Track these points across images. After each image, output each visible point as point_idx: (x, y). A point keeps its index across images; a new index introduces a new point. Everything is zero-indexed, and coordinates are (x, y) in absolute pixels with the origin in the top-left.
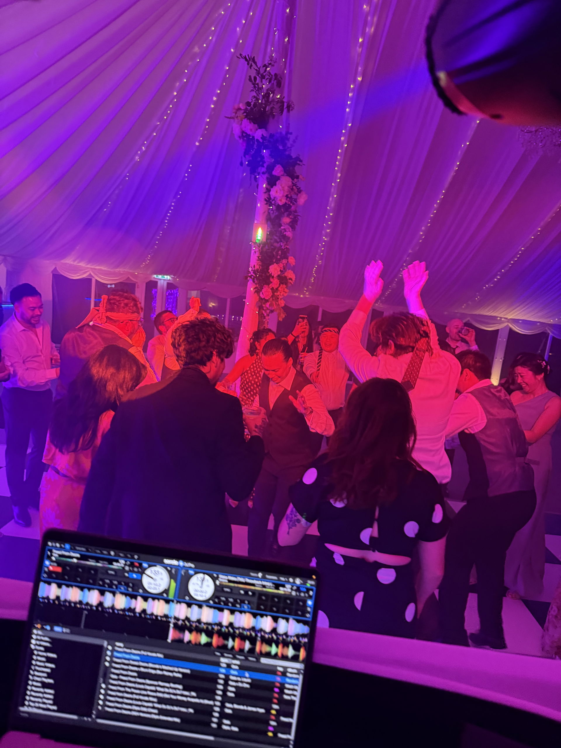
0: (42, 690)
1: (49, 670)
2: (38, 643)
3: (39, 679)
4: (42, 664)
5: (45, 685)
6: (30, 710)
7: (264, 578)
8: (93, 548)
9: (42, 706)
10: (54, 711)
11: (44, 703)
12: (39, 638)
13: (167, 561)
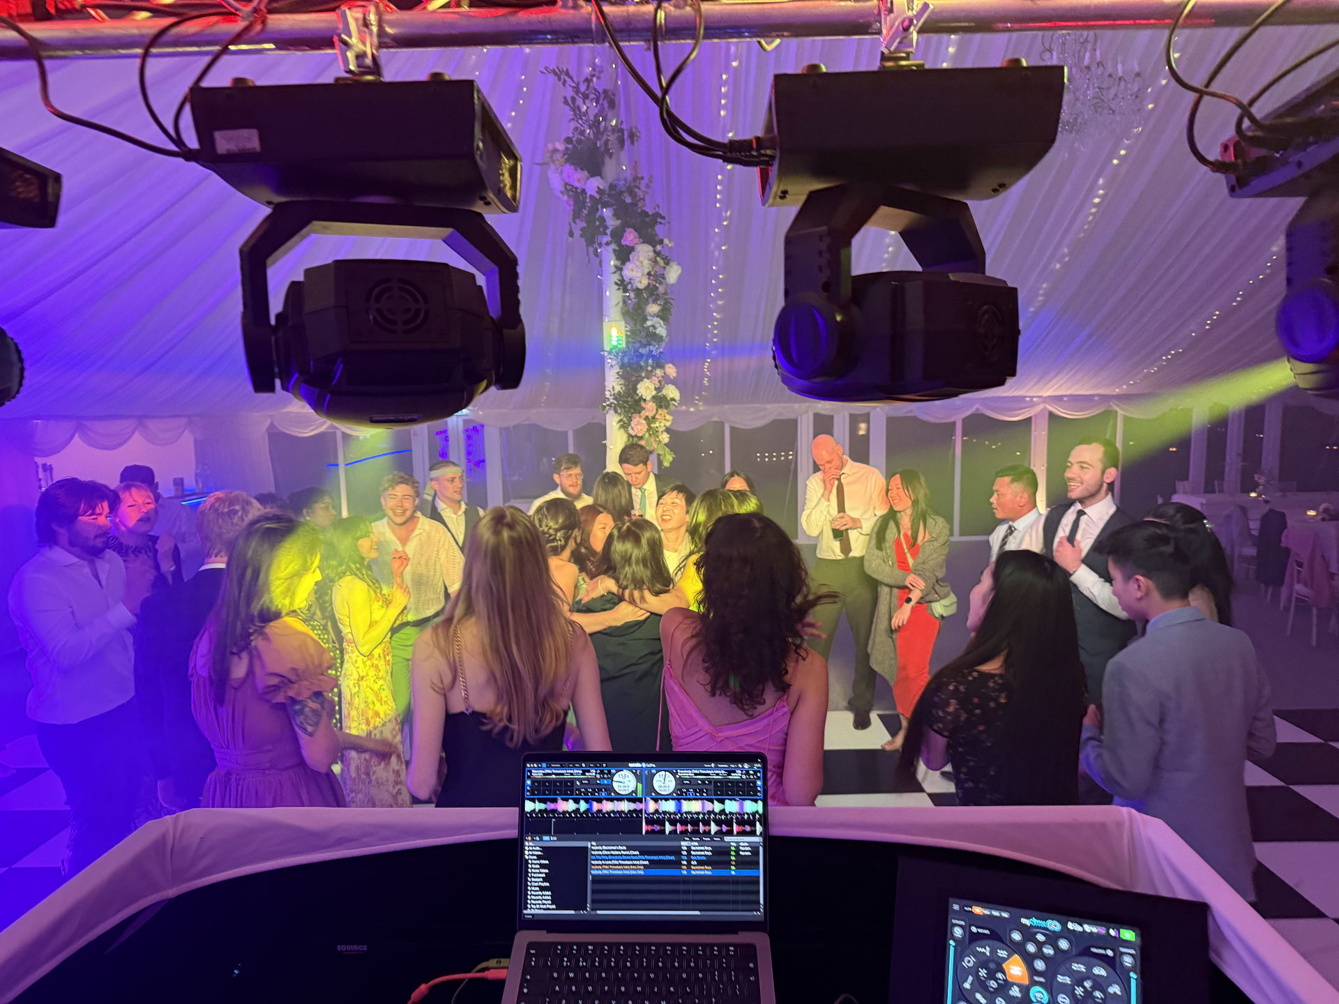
0: (540, 893)
1: (544, 875)
2: (531, 853)
3: (536, 884)
4: (538, 871)
5: (542, 889)
6: (533, 912)
7: (716, 767)
8: (567, 763)
9: (542, 906)
10: (553, 909)
11: (544, 904)
12: (531, 848)
13: (631, 765)
